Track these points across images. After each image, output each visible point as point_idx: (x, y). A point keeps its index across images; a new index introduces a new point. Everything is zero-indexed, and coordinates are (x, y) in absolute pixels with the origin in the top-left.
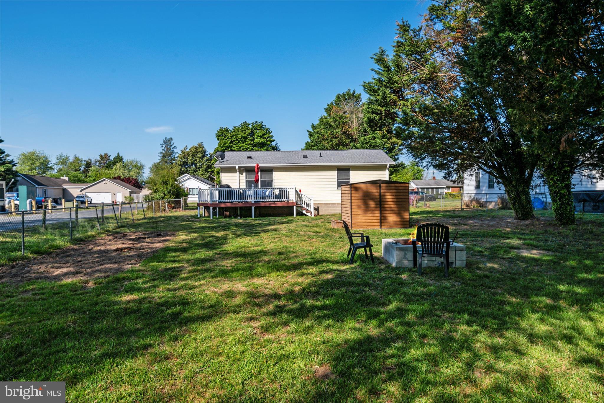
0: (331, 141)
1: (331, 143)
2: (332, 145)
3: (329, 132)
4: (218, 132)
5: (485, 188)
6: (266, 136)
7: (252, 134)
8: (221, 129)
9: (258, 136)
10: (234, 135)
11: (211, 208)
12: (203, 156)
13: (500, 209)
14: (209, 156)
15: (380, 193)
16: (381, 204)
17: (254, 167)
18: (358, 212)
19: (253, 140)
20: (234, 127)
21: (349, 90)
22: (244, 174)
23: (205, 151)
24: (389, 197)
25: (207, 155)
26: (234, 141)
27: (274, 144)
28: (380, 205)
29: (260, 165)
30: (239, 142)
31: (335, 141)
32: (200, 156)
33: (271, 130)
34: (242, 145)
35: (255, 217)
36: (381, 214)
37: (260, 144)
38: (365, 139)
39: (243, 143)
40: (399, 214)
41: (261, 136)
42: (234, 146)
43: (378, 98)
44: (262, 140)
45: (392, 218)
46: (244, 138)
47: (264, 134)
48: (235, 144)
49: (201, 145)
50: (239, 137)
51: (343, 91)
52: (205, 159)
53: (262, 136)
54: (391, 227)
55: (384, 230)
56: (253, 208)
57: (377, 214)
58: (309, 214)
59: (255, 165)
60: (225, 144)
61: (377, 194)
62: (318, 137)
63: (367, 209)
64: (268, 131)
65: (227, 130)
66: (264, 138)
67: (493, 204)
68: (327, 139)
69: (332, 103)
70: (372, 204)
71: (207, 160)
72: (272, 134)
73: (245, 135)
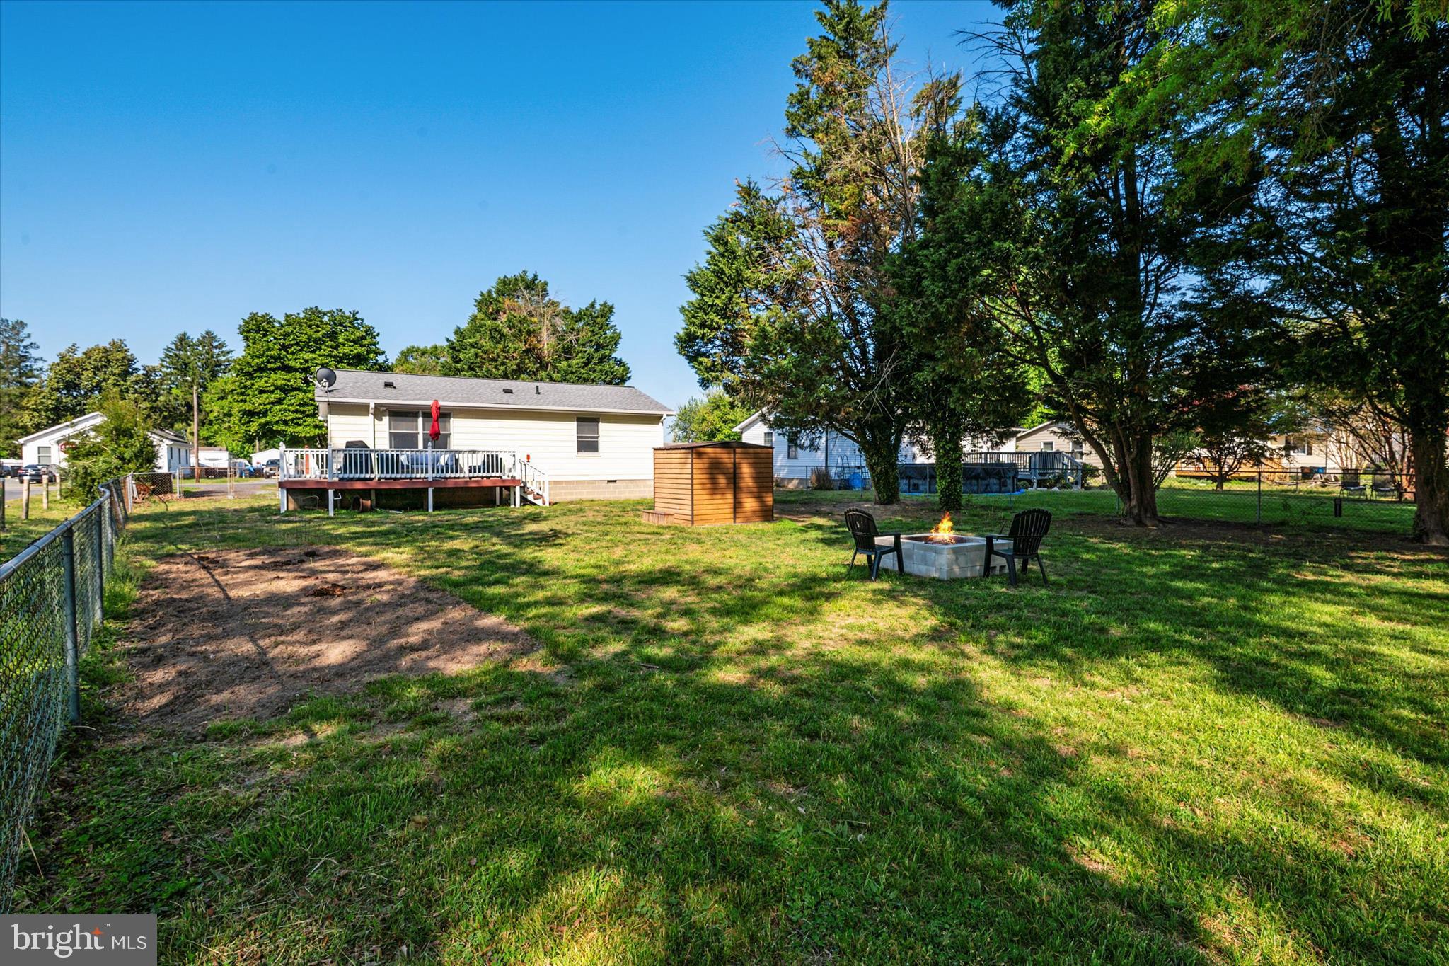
0: (503, 364)
1: (502, 368)
2: (505, 371)
3: (500, 346)
4: (246, 322)
5: (780, 457)
6: (365, 342)
7: (332, 336)
8: (254, 317)
9: (348, 340)
10: (288, 334)
11: (331, 492)
12: (125, 374)
13: (816, 489)
14: (141, 372)
15: (734, 463)
16: (734, 480)
17: (429, 407)
18: (702, 494)
19: (337, 348)
20: (287, 316)
21: (525, 272)
22: (386, 419)
23: (131, 361)
24: (746, 470)
25: (137, 369)
26: (291, 346)
27: (381, 359)
28: (735, 483)
29: (441, 403)
30: (301, 350)
31: (512, 365)
32: (117, 371)
33: (376, 331)
34: (311, 355)
35: (435, 508)
36: (735, 498)
37: (353, 357)
38: (569, 366)
39: (313, 352)
40: (759, 497)
41: (354, 341)
42: (290, 357)
43: (717, 301)
44: (357, 350)
45: (750, 504)
46: (315, 341)
47: (363, 338)
48: (293, 353)
49: (119, 346)
50: (303, 338)
51: (512, 272)
52: (133, 378)
53: (358, 341)
54: (747, 520)
55: (738, 525)
56: (430, 491)
57: (729, 497)
58: (539, 502)
59: (430, 403)
60: (268, 350)
61: (730, 466)
62: (477, 355)
63: (714, 489)
64: (369, 331)
65: (268, 319)
66: (362, 346)
67: (795, 482)
68: (494, 360)
69: (490, 291)
70: (722, 481)
71: (136, 382)
72: (378, 339)
73: (319, 335)
